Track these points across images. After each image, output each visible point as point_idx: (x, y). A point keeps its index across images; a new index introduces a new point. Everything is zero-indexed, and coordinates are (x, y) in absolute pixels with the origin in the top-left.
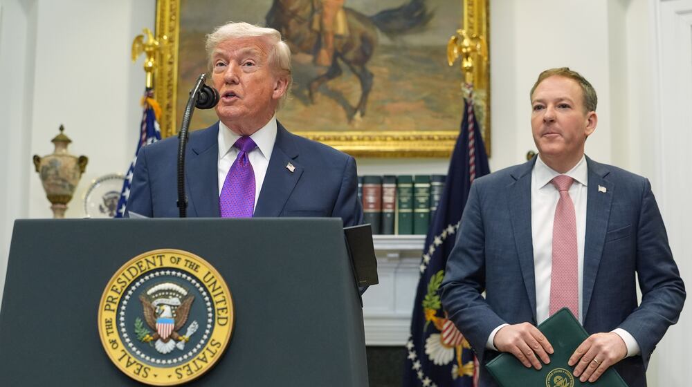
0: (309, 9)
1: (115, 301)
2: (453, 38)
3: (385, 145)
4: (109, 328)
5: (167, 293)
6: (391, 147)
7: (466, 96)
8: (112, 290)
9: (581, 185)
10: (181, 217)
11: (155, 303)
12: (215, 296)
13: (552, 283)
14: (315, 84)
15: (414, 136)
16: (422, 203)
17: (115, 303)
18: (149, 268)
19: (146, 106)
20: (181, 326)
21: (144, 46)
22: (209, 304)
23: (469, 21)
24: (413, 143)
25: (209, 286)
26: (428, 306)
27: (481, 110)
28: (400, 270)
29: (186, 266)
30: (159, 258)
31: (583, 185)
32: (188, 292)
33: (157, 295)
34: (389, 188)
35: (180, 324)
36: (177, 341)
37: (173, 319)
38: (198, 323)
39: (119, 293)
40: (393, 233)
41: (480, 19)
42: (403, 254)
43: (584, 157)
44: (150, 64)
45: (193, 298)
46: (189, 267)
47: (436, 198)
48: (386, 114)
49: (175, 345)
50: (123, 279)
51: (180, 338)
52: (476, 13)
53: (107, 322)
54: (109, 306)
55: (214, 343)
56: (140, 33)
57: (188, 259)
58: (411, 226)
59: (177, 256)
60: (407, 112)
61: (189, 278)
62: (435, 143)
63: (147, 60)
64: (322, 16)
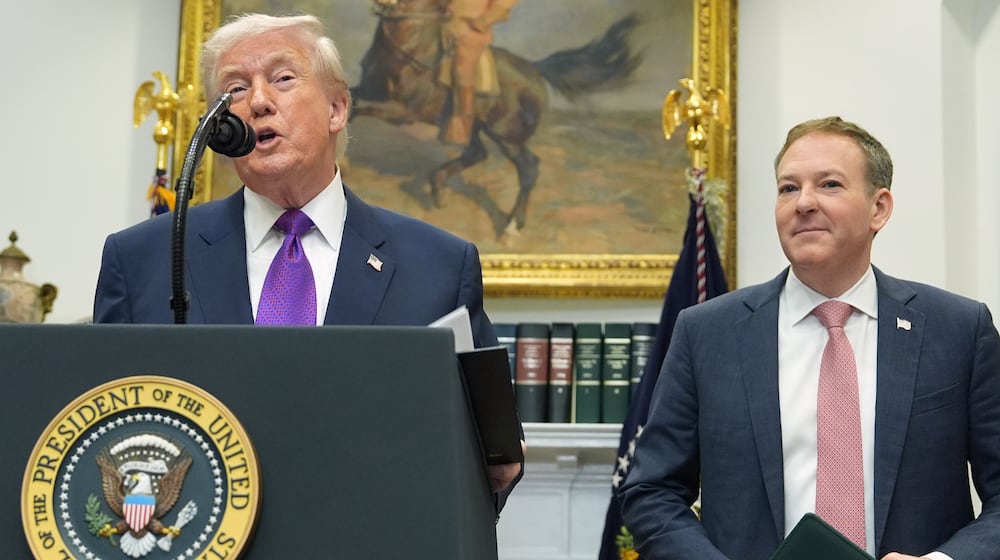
0: (433, 49)
1: (52, 464)
2: (672, 92)
3: (557, 277)
4: (40, 512)
5: (144, 453)
6: (567, 279)
7: (693, 191)
8: (48, 445)
9: (865, 318)
10: (177, 323)
11: (124, 468)
12: (228, 458)
13: (817, 486)
14: (443, 173)
15: (606, 262)
16: (617, 371)
17: (53, 468)
18: (115, 408)
19: (156, 199)
20: (167, 509)
21: (155, 100)
22: (217, 471)
23: (701, 68)
24: (603, 273)
25: (219, 441)
26: (625, 546)
27: (718, 213)
28: (579, 485)
29: (179, 405)
30: (133, 391)
31: (870, 318)
32: (182, 452)
33: (127, 456)
34: (562, 346)
35: (165, 507)
36: (159, 535)
37: (153, 498)
38: (197, 505)
39: (61, 452)
40: (568, 420)
41: (719, 66)
42: (585, 457)
43: (870, 268)
44: (164, 131)
45: (190, 460)
46: (185, 407)
47: (641, 362)
48: (561, 225)
49: (156, 543)
50: (70, 426)
51: (165, 530)
52: (713, 55)
53: (37, 500)
54: (43, 473)
55: (223, 539)
56: (150, 78)
57: (184, 393)
58: (598, 408)
59: (164, 389)
60: (594, 222)
61: (185, 427)
62: (642, 273)
63: (159, 124)
64: (456, 60)
